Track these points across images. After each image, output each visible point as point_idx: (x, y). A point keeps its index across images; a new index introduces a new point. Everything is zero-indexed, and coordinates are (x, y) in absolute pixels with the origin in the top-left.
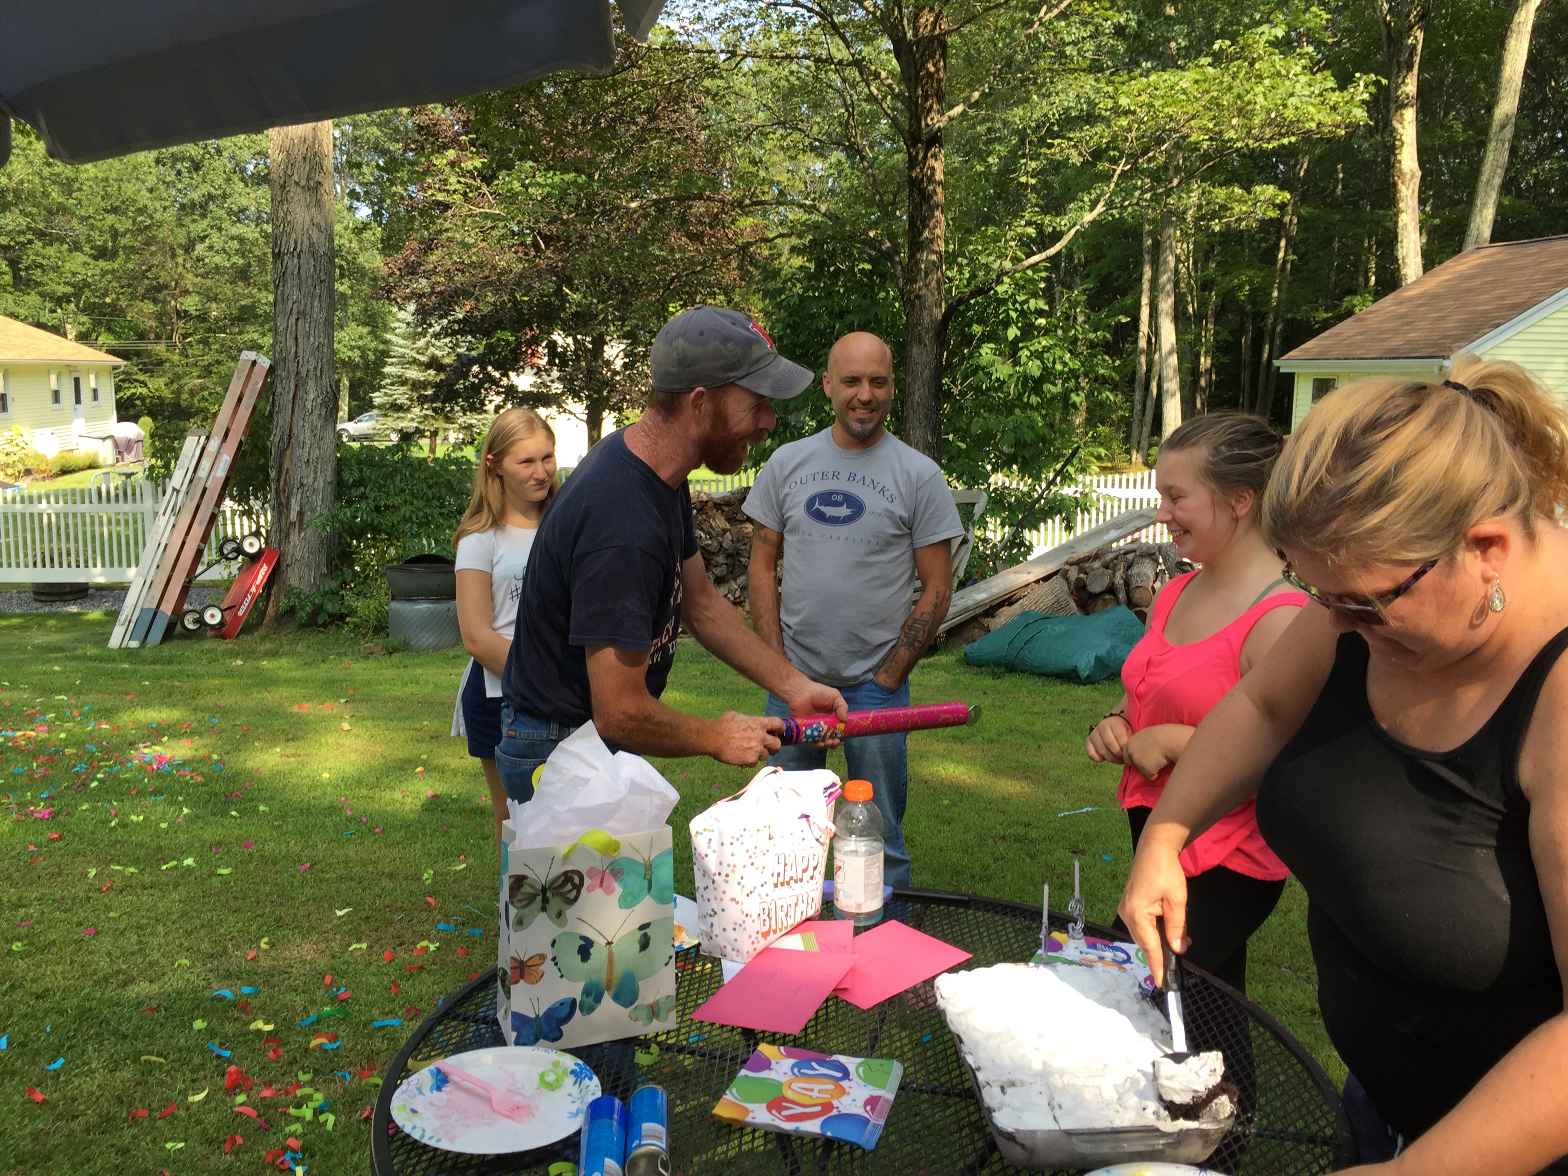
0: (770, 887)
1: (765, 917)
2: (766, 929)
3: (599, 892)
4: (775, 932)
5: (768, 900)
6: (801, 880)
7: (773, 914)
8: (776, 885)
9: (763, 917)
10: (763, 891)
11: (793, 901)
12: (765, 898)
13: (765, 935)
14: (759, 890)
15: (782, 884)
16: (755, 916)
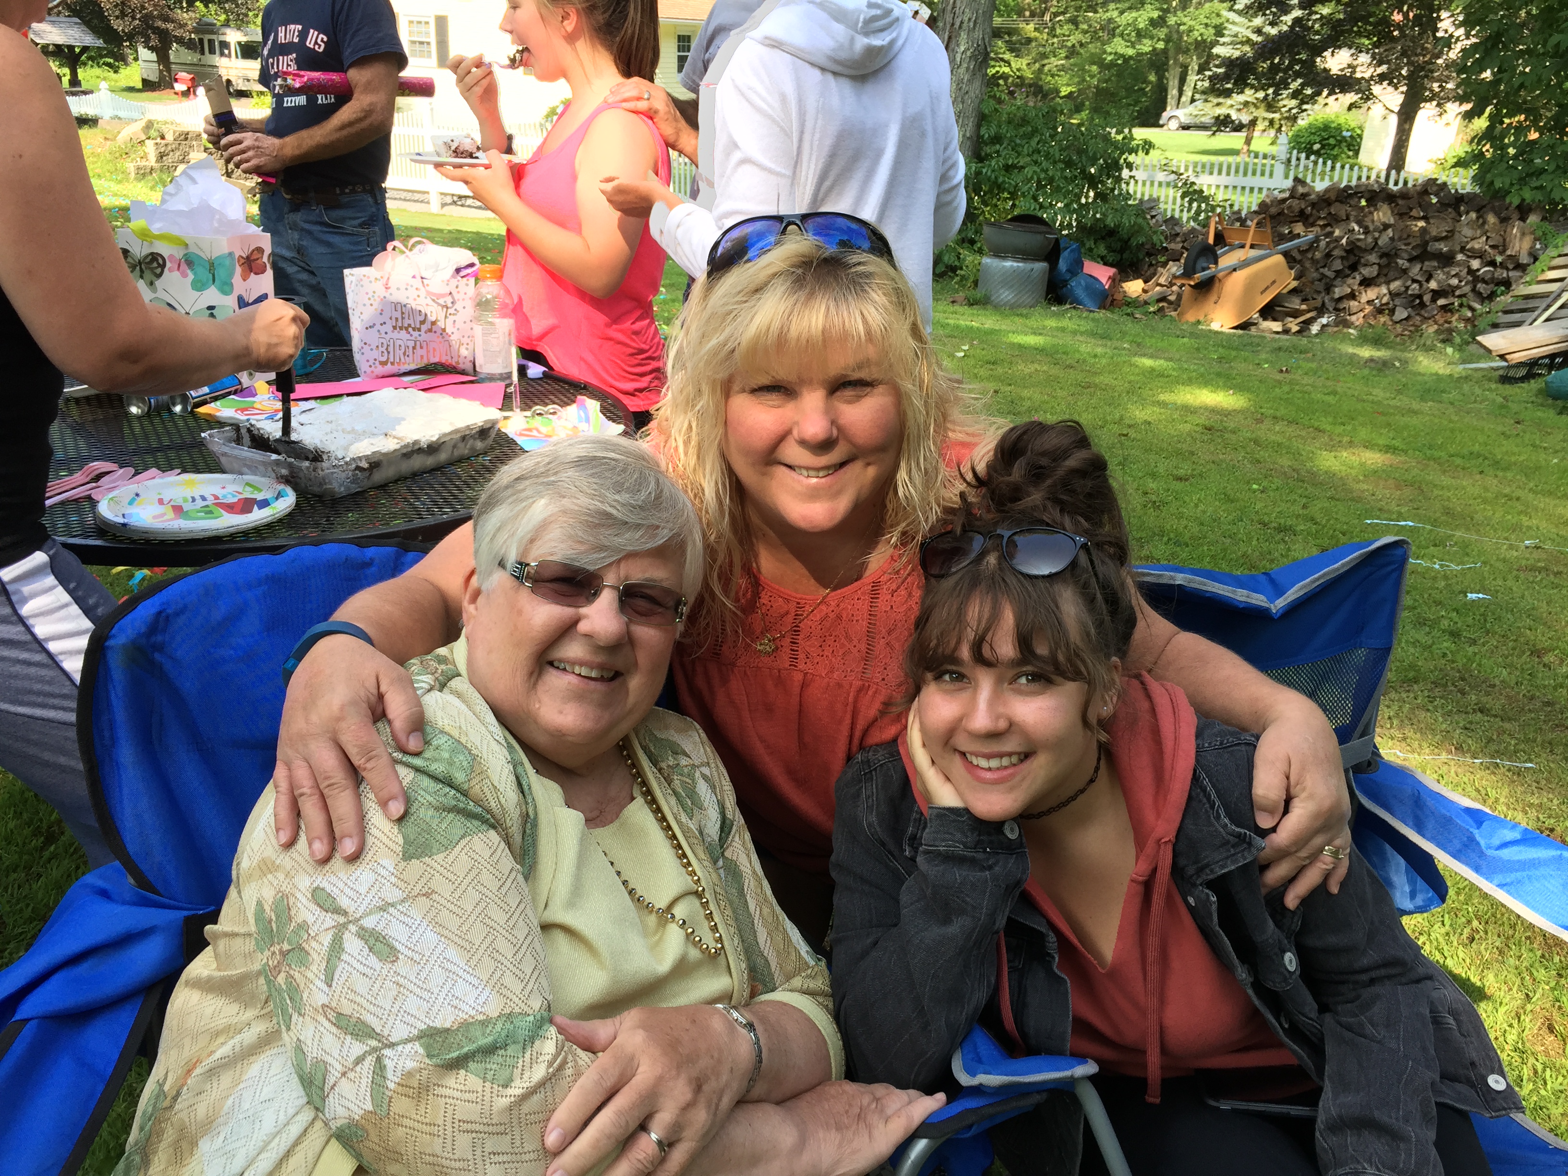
0: (388, 327)
1: (384, 349)
2: (384, 359)
3: (176, 274)
4: (392, 364)
5: (388, 337)
6: (419, 330)
7: (391, 349)
8: (395, 328)
9: (381, 349)
10: (383, 329)
11: (411, 344)
12: (383, 335)
13: (383, 363)
14: (378, 327)
15: (401, 328)
16: (374, 347)
